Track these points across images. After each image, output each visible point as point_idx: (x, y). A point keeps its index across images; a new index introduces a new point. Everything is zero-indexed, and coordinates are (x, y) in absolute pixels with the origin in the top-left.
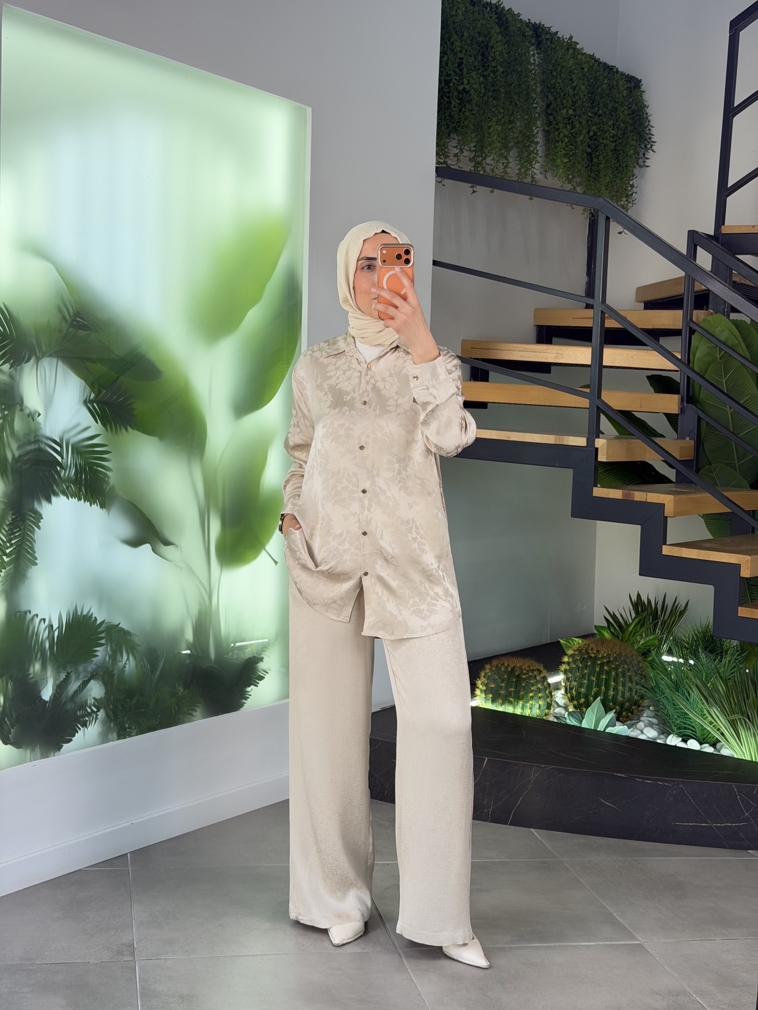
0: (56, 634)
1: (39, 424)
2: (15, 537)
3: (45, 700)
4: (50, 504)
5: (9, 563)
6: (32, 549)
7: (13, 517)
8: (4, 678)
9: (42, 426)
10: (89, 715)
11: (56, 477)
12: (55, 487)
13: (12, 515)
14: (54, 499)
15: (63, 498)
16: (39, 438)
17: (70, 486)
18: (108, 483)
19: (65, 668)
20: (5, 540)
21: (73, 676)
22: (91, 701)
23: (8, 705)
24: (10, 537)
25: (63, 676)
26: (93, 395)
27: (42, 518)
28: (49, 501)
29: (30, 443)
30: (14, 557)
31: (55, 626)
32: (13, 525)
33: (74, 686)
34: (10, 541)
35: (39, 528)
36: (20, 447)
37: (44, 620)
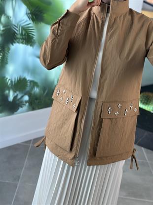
0: (13, 83)
6: (7, 59)
9: (12, 21)
10: (24, 104)
11: (15, 37)
14: (14, 44)
15: (17, 44)
17: (20, 40)
18: (33, 39)
19: (16, 92)
21: (19, 94)
22: (24, 101)
25: (16, 94)
26: (29, 12)
27: (10, 50)
28: (13, 45)
31: (13, 81)
33: (19, 97)
35: (9, 53)
36: (3, 27)
37: (9, 80)
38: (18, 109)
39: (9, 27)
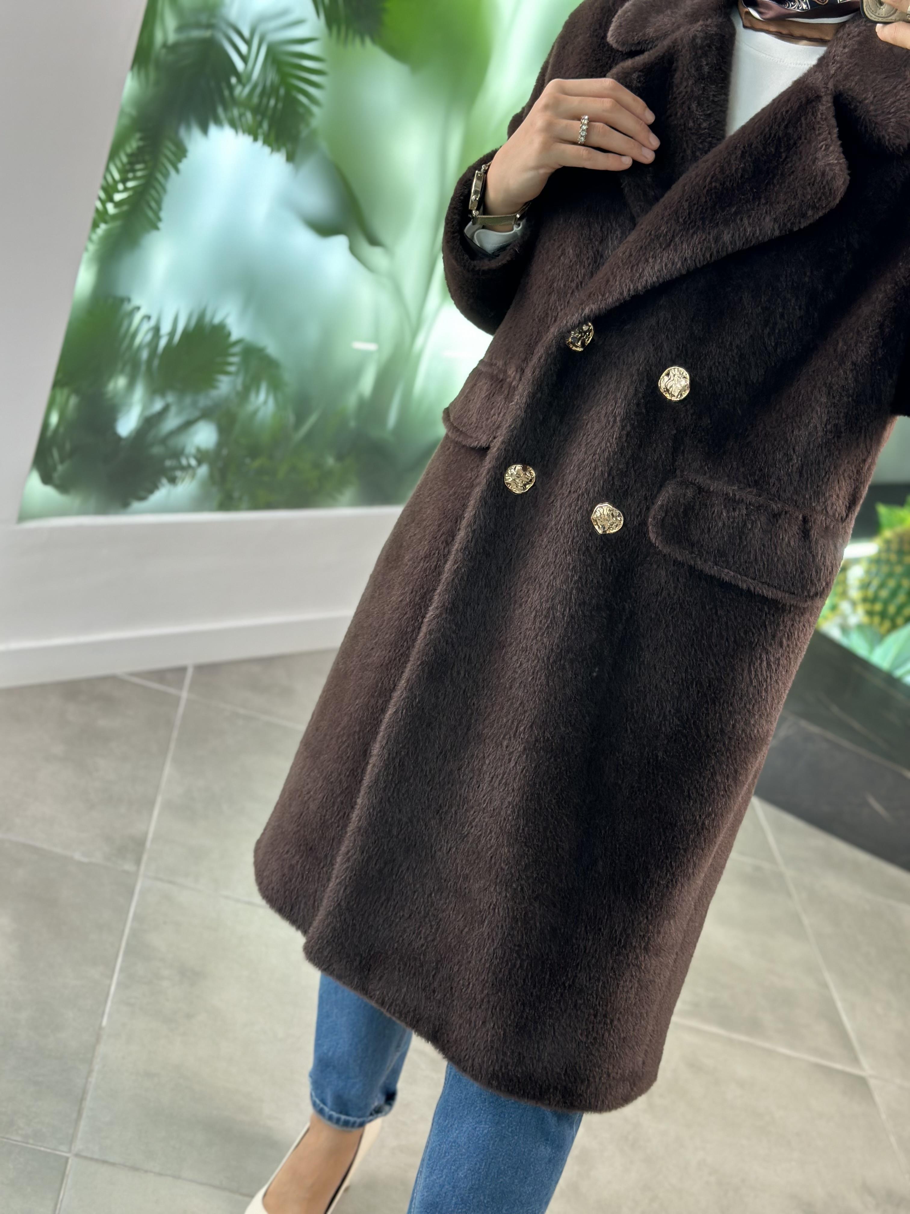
0: (163, 342)
2: (135, 178)
3: (119, 436)
4: (204, 138)
5: (114, 217)
6: (159, 203)
7: (141, 143)
8: (66, 391)
10: (183, 468)
11: (226, 93)
12: (220, 111)
13: (141, 139)
14: (213, 130)
15: (228, 132)
16: (214, 21)
17: (244, 114)
18: (308, 125)
19: (163, 394)
20: (117, 177)
21: (173, 410)
22: (191, 449)
23: (61, 430)
24: (126, 176)
25: (158, 405)
27: (186, 156)
28: (205, 130)
29: (198, 26)
30: (126, 210)
31: (165, 329)
32: (135, 157)
33: (172, 422)
34: (124, 181)
35: (177, 170)
36: (180, 29)
37: (149, 317)
38: (153, 488)
39: (207, 34)
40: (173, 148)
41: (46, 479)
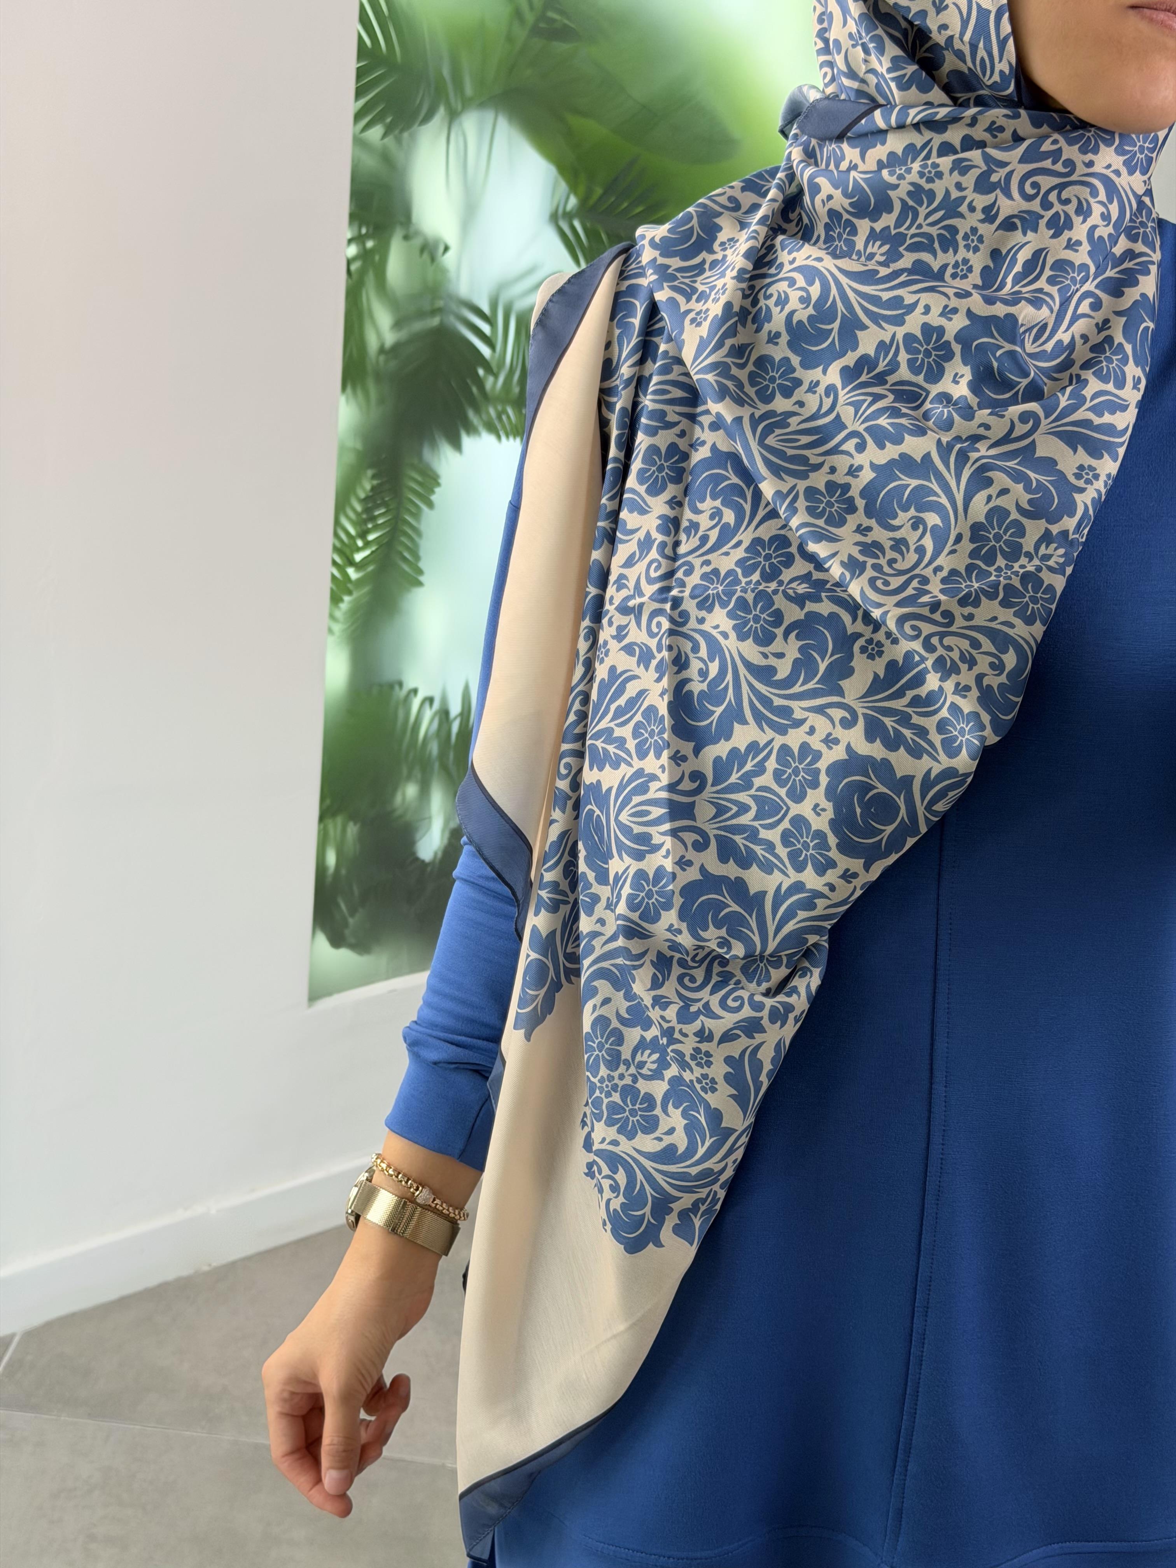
0: (455, 727)
1: (443, 271)
2: (376, 527)
3: (423, 861)
4: (457, 454)
5: (359, 583)
6: (414, 551)
7: (375, 482)
8: (339, 820)
9: (452, 274)
11: (475, 390)
12: (471, 414)
13: (374, 477)
14: (467, 441)
15: (487, 439)
16: (440, 303)
17: (504, 412)
20: (352, 531)
23: (343, 872)
24: (364, 528)
26: (573, 202)
27: (438, 485)
28: (457, 445)
29: (421, 315)
30: (372, 571)
31: (455, 709)
32: (371, 501)
34: (363, 535)
35: (430, 505)
36: (398, 325)
37: (430, 700)
39: (435, 321)
40: (420, 479)
41: (336, 941)
